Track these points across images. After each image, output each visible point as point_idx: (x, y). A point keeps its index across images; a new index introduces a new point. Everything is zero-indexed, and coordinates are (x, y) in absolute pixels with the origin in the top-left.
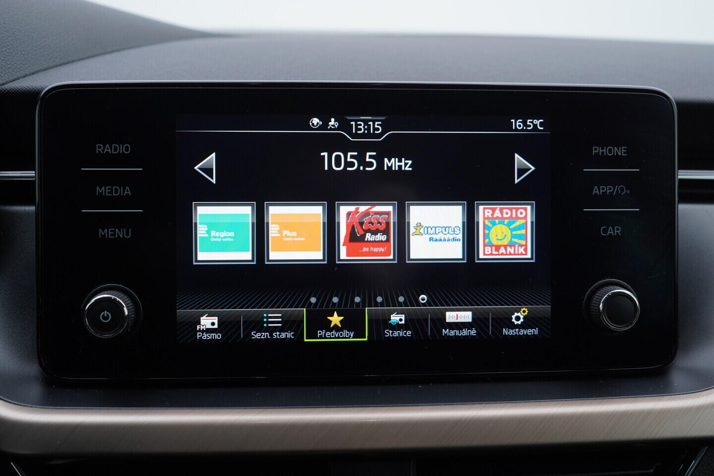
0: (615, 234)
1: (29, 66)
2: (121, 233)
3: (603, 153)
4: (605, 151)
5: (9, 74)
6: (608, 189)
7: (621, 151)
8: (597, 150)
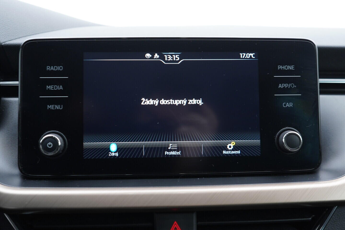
0: (290, 106)
1: (18, 35)
2: (58, 107)
3: (283, 68)
4: (284, 67)
5: (8, 38)
6: (286, 85)
7: (291, 68)
8: (280, 67)
